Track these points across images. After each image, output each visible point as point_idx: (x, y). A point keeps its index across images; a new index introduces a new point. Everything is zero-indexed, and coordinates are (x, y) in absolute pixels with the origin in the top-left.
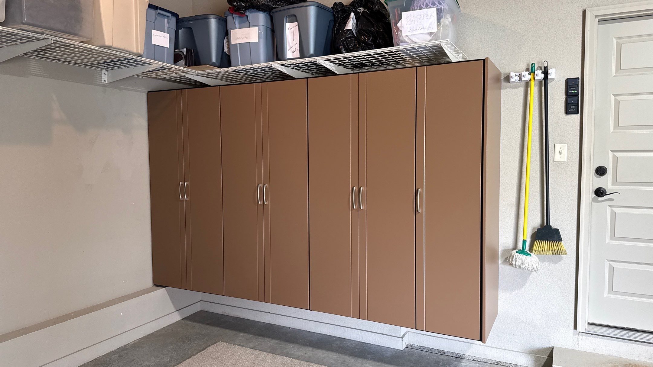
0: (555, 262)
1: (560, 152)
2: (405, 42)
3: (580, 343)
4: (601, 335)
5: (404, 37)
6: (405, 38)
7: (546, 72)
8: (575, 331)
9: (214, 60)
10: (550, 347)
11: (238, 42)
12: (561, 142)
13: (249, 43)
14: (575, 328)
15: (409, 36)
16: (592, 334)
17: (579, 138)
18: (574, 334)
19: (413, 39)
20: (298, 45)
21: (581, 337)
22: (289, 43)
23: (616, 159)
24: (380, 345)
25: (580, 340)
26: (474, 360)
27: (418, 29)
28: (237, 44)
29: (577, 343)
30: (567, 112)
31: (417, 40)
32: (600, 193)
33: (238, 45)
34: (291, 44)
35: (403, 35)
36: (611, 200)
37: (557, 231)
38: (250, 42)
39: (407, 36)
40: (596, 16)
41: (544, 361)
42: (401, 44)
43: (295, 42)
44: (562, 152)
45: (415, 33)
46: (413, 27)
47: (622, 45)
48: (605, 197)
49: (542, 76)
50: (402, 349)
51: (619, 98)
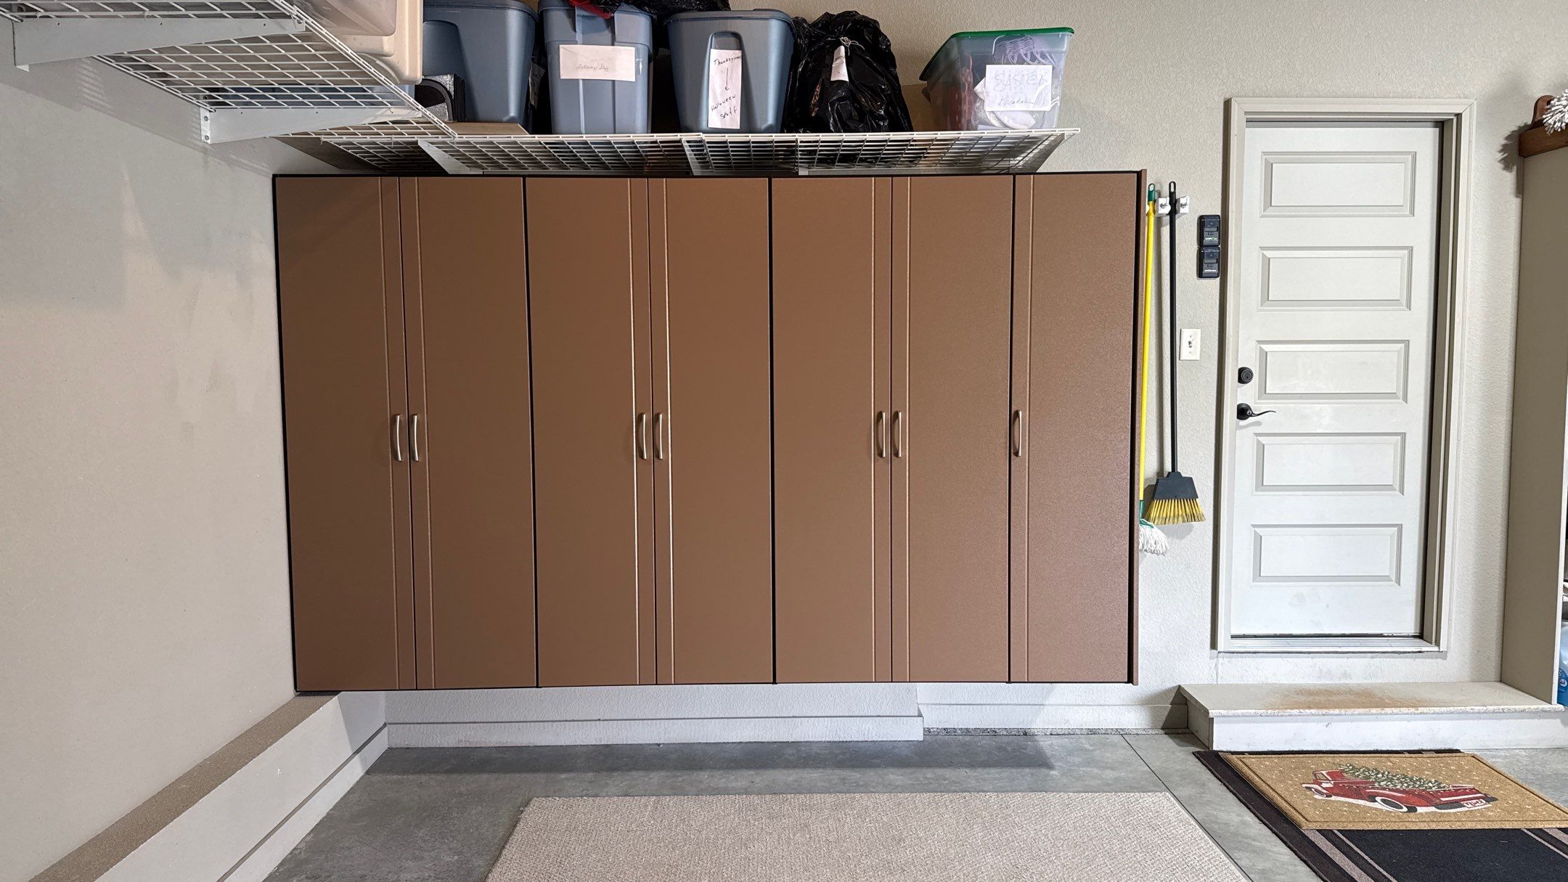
0: (1182, 537)
1: (1190, 343)
2: (988, 123)
3: (1220, 670)
4: (1250, 653)
5: (988, 114)
6: (989, 117)
7: (1174, 202)
8: (1214, 651)
9: (513, 112)
10: (1174, 688)
11: (582, 75)
12: (1191, 326)
13: (611, 83)
14: (1214, 645)
15: (998, 114)
16: (1237, 653)
17: (1217, 318)
18: (1211, 658)
19: (1006, 121)
20: (736, 103)
21: (1220, 660)
22: (714, 94)
23: (1264, 356)
24: (874, 739)
25: (1220, 666)
26: (1051, 734)
27: (1016, 101)
28: (578, 80)
29: (1215, 672)
30: (1200, 274)
31: (1011, 123)
32: (1243, 412)
33: (581, 82)
34: (719, 96)
35: (987, 108)
36: (1259, 424)
37: (1190, 480)
38: (614, 81)
39: (993, 112)
40: (1246, 113)
41: (1166, 713)
42: (980, 127)
43: (729, 93)
44: (1192, 345)
45: (1009, 108)
46: (1008, 96)
47: (1274, 167)
48: (1250, 420)
49: (1168, 209)
50: (922, 739)
51: (1269, 254)
